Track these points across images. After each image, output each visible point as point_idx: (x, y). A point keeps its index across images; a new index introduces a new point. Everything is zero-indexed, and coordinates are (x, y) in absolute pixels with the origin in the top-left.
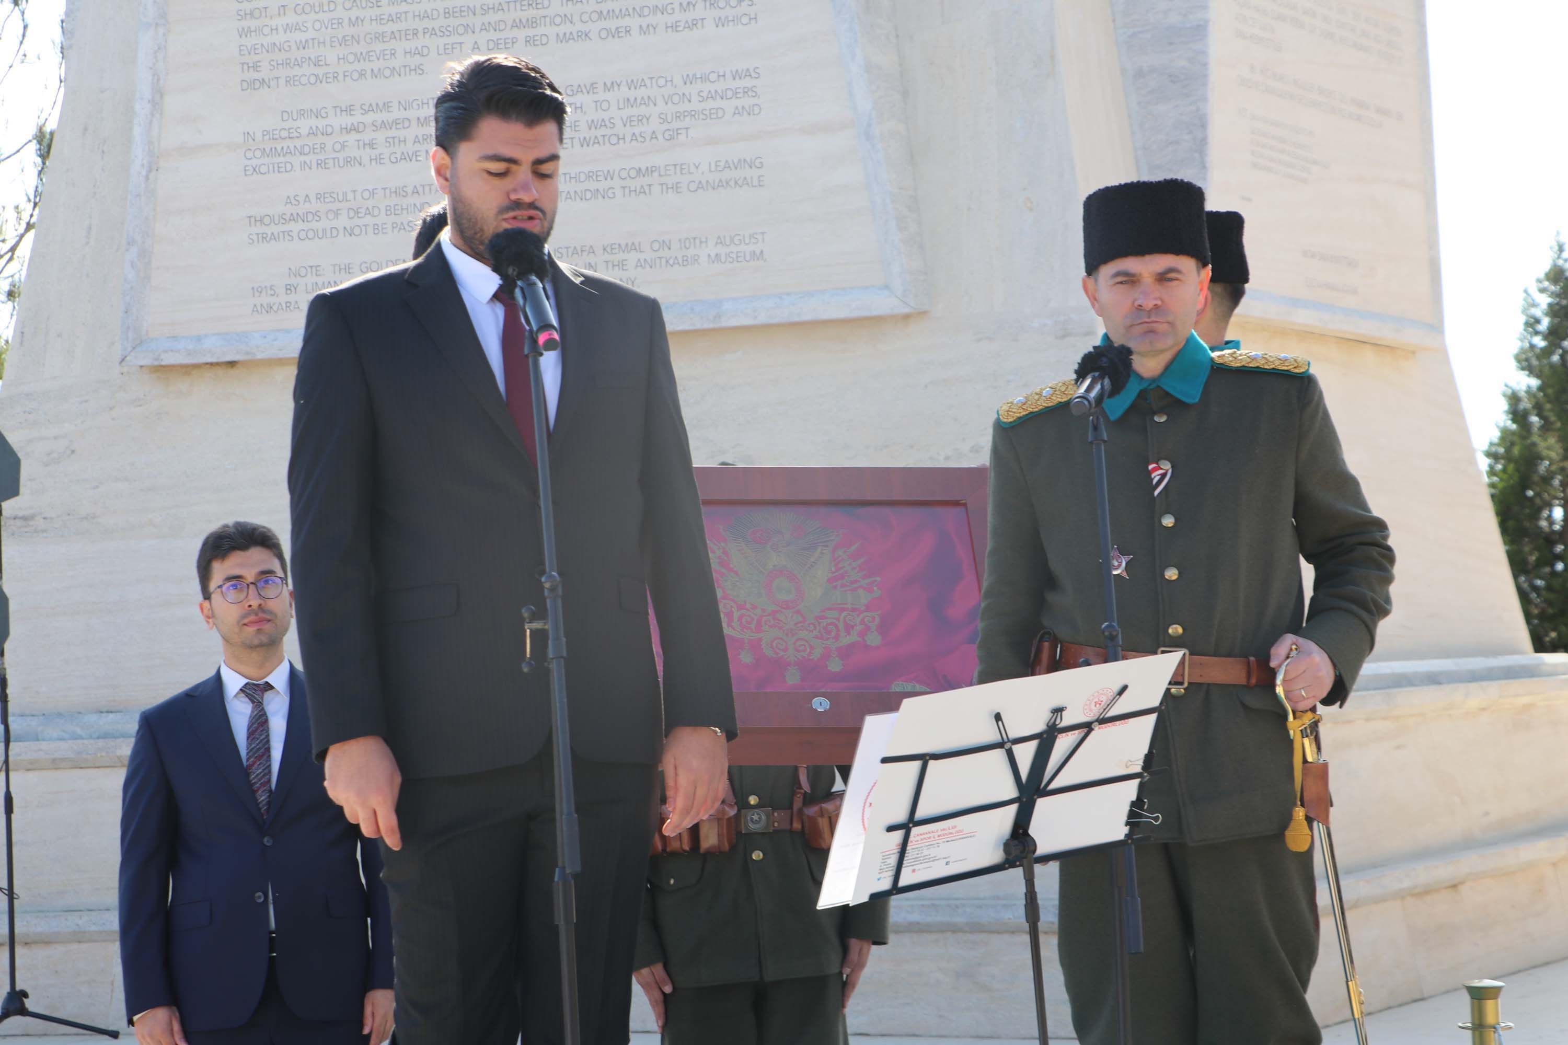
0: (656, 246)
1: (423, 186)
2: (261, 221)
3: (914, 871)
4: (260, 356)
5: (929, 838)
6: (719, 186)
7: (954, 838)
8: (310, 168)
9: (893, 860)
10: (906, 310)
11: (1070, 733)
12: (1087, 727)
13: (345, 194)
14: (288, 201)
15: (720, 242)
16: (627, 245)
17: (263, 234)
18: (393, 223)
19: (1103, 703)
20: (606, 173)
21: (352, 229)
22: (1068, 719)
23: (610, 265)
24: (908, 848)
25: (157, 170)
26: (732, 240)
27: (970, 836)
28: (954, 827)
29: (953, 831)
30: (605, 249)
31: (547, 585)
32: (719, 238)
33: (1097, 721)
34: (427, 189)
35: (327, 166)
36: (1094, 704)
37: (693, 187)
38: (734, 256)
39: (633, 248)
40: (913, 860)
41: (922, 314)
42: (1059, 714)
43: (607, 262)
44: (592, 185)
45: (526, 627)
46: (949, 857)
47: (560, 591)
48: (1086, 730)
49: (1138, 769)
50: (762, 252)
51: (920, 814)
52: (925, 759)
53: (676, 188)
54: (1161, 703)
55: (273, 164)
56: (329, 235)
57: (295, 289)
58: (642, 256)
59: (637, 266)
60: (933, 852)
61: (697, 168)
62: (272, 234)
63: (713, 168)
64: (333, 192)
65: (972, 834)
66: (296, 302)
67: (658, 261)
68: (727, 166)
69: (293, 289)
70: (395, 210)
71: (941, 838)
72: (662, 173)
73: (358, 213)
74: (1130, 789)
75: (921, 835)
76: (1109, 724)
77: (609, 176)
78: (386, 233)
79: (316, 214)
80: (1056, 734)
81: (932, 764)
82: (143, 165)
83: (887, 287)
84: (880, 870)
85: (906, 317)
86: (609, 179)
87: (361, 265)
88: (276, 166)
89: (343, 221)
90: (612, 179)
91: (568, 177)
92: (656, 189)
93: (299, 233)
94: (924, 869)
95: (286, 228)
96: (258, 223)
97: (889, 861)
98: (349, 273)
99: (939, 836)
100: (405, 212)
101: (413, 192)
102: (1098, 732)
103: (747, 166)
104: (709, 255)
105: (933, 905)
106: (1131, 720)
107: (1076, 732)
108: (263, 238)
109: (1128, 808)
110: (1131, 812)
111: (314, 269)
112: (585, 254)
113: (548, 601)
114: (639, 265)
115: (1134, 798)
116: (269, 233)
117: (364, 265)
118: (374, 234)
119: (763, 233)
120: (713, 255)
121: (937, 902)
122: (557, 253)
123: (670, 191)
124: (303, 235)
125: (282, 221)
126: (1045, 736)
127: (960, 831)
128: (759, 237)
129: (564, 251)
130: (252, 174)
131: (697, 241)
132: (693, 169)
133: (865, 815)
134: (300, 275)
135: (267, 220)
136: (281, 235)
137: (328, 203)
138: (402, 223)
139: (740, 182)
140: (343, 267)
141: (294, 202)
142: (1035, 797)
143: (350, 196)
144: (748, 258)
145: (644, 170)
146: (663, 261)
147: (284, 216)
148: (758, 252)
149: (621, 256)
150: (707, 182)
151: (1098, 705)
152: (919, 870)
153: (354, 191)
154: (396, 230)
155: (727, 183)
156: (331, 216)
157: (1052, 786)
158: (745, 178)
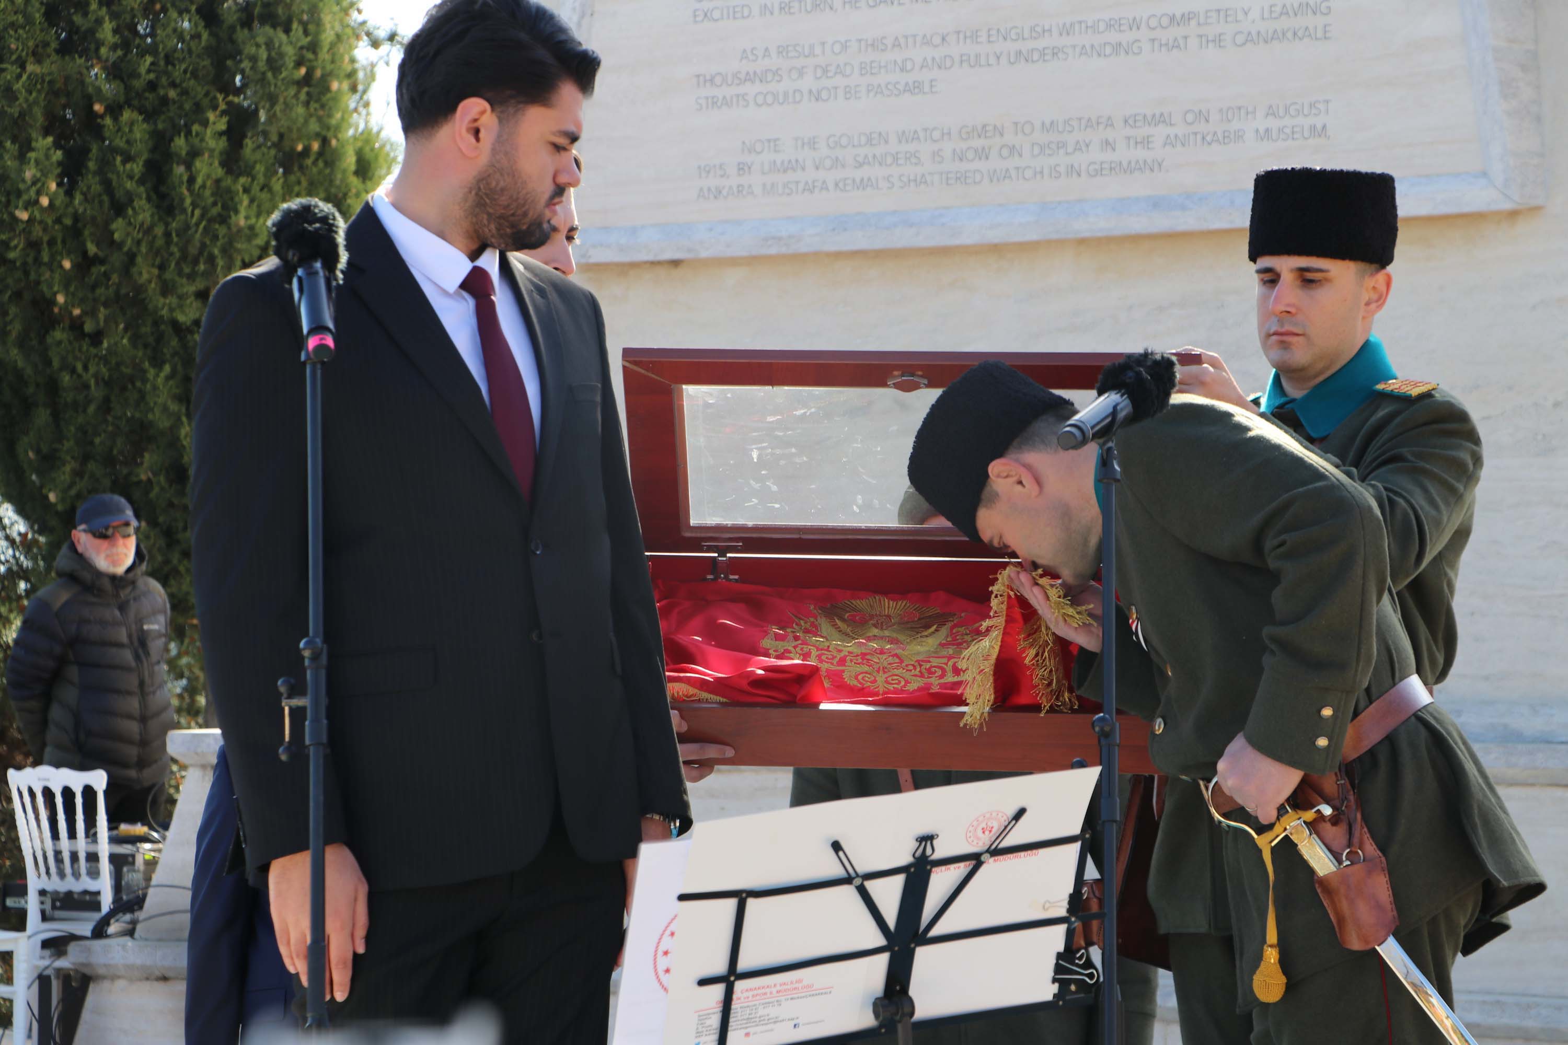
0: (1190, 118)
1: (906, 37)
2: (712, 81)
3: (747, 1035)
4: (704, 254)
5: (765, 994)
6: (1272, 38)
7: (800, 995)
8: (772, 13)
9: (715, 1021)
10: (1507, 206)
11: (952, 867)
12: (976, 860)
13: (812, 47)
14: (744, 55)
15: (1271, 112)
16: (1154, 116)
17: (713, 98)
18: (868, 86)
19: (994, 830)
20: (1131, 21)
21: (819, 92)
22: (941, 850)
23: (1132, 142)
24: (733, 1007)
25: (592, 15)
26: (1287, 110)
27: (826, 991)
28: (800, 981)
29: (800, 985)
30: (1126, 121)
31: (307, 653)
32: (1270, 107)
33: (988, 851)
34: (910, 40)
35: (792, 11)
36: (982, 831)
37: (1240, 39)
38: (1288, 131)
39: (1161, 119)
40: (745, 1022)
41: (1535, 210)
42: (929, 843)
43: (1128, 138)
44: (1113, 37)
45: (283, 704)
46: (797, 1018)
47: (324, 660)
48: (974, 862)
49: (1062, 912)
50: (1324, 127)
51: (743, 964)
52: (742, 897)
53: (1218, 41)
54: (1083, 830)
55: (728, 8)
56: (791, 100)
57: (750, 168)
58: (1172, 131)
59: (1165, 144)
60: (773, 1012)
61: (1246, 14)
62: (724, 98)
63: (1266, 15)
64: (798, 45)
65: (829, 990)
66: (750, 186)
67: (1192, 137)
68: (1284, 12)
69: (746, 168)
70: (871, 67)
71: (781, 994)
72: (1202, 21)
73: (827, 71)
74: (1056, 938)
75: (751, 990)
76: (1009, 856)
77: (1135, 24)
78: (860, 98)
79: (776, 73)
80: (929, 867)
81: (751, 903)
82: (574, 9)
83: (1484, 174)
84: (698, 1033)
85: (1513, 215)
86: (1134, 28)
87: (828, 138)
88: (731, 10)
89: (808, 83)
90: (1138, 28)
91: (1083, 25)
92: (1193, 42)
93: (755, 97)
94: (762, 1032)
95: (742, 89)
96: (708, 84)
97: (708, 1022)
98: (814, 149)
99: (778, 992)
100: (883, 71)
101: (894, 46)
102: (991, 866)
103: (1310, 11)
104: (1257, 131)
105: (1498, 1002)
106: (1043, 852)
107: (962, 865)
108: (713, 103)
109: (1054, 961)
110: (1057, 965)
111: (772, 144)
112: (1101, 127)
113: (309, 673)
114: (1169, 142)
115: (1061, 948)
116: (721, 98)
117: (831, 140)
118: (846, 99)
119: (1327, 102)
120: (1262, 131)
121: (1502, 998)
122: (1067, 125)
123: (1210, 45)
124: (760, 99)
125: (736, 81)
126: (912, 870)
127: (808, 986)
128: (1321, 106)
129: (1075, 123)
130: (703, 20)
131: (1243, 112)
132: (1240, 16)
133: (658, 966)
134: (755, 151)
135: (718, 80)
136: (735, 100)
137: (792, 57)
138: (879, 85)
139: (1300, 34)
140: (806, 140)
141: (751, 57)
142: (913, 945)
143: (818, 50)
144: (1306, 134)
145: (1178, 16)
146: (1199, 137)
147: (738, 75)
148: (1319, 127)
149: (1146, 131)
150: (1259, 33)
151: (987, 833)
152: (755, 1033)
153: (823, 44)
154: (871, 94)
155: (1284, 34)
156: (795, 75)
157: (934, 932)
158: (1307, 28)
